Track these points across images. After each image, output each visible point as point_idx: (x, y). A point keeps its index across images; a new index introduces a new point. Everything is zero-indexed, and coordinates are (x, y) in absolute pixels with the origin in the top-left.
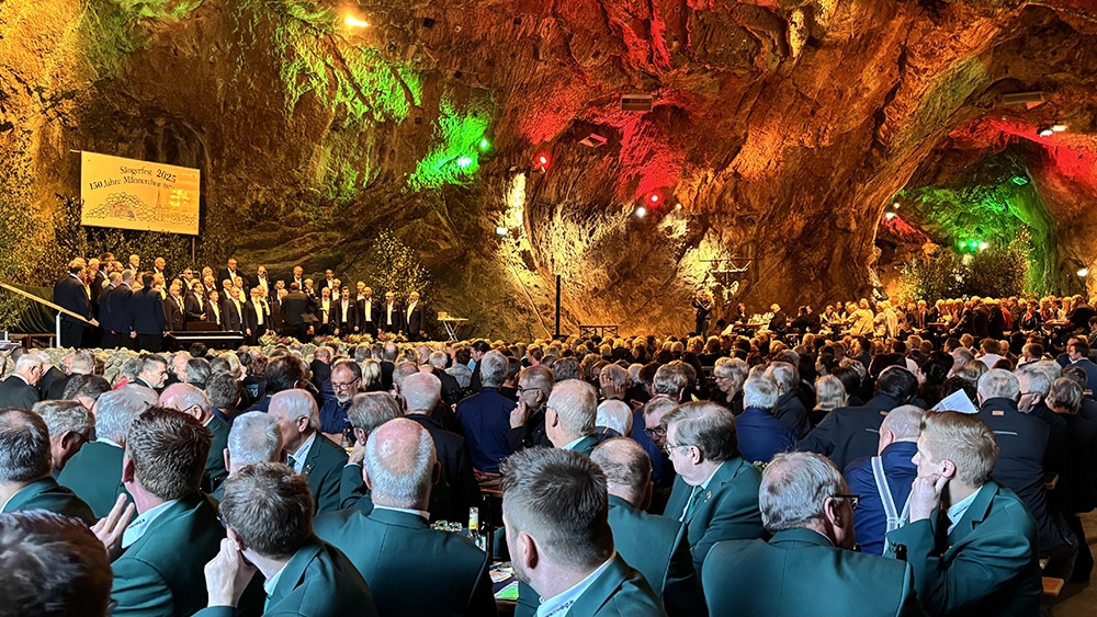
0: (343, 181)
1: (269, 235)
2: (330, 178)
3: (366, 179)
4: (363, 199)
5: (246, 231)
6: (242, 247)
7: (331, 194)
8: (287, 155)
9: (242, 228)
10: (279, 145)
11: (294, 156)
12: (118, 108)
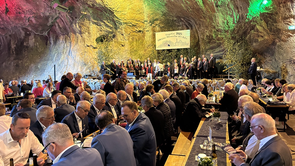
0: (229, 22)
1: (214, 45)
2: (224, 23)
3: (235, 20)
4: (237, 27)
5: (208, 44)
6: (208, 49)
7: (226, 28)
8: (210, 19)
9: (207, 44)
10: (206, 17)
11: (211, 19)
12: (171, 19)
